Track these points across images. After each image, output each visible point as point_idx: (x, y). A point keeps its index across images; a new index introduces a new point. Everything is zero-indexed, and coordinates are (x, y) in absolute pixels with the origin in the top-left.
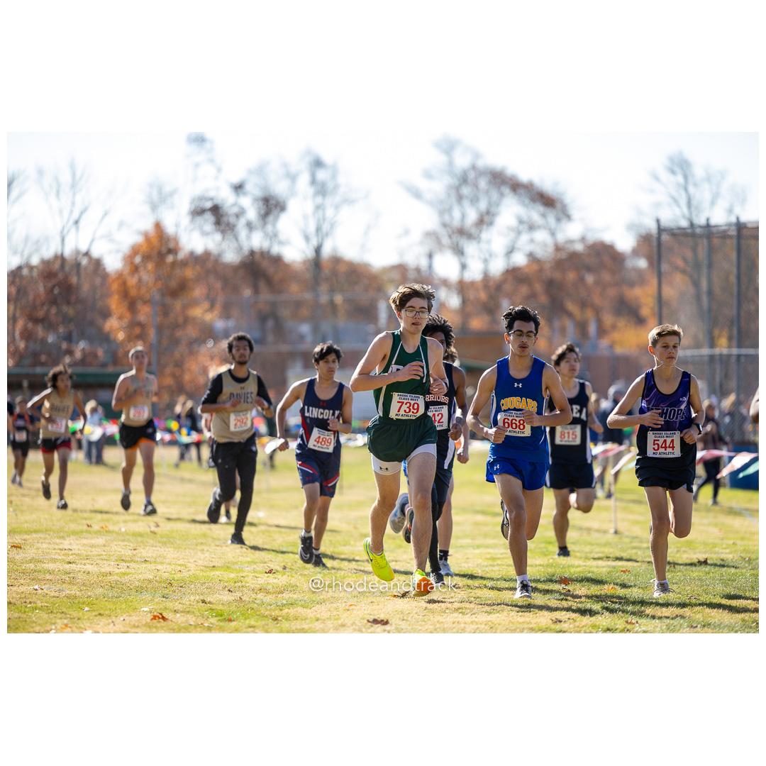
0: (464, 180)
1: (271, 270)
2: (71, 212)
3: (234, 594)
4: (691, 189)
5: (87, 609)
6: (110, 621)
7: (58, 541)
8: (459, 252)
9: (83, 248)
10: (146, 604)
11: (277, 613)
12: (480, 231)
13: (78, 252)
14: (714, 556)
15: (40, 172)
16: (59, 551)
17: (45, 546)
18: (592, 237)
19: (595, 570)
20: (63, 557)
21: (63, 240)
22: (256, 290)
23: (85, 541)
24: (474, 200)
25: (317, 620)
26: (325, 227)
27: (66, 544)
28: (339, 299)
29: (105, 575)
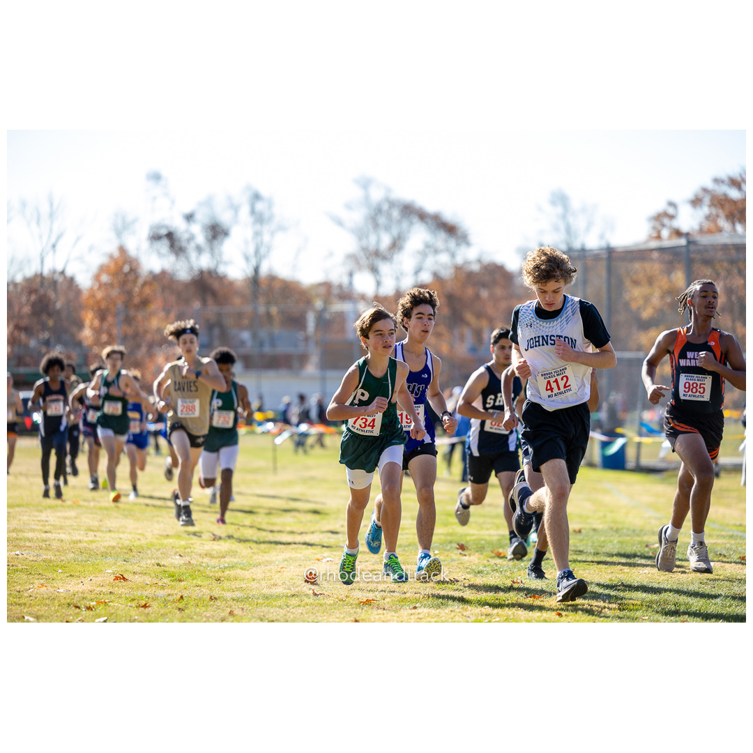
0: (379, 210)
1: (216, 285)
2: (49, 237)
3: (184, 558)
4: (571, 219)
5: (60, 571)
6: (80, 581)
7: (36, 514)
8: (374, 270)
9: (59, 268)
10: (110, 566)
11: (220, 574)
12: (393, 254)
13: (54, 272)
14: (587, 526)
15: (24, 204)
16: (37, 522)
17: (25, 518)
18: (487, 259)
19: (487, 538)
20: (41, 528)
21: (42, 262)
22: (204, 303)
23: (59, 514)
24: (387, 228)
25: (254, 580)
26: (263, 250)
27: (43, 516)
28: (274, 310)
29: (76, 542)
